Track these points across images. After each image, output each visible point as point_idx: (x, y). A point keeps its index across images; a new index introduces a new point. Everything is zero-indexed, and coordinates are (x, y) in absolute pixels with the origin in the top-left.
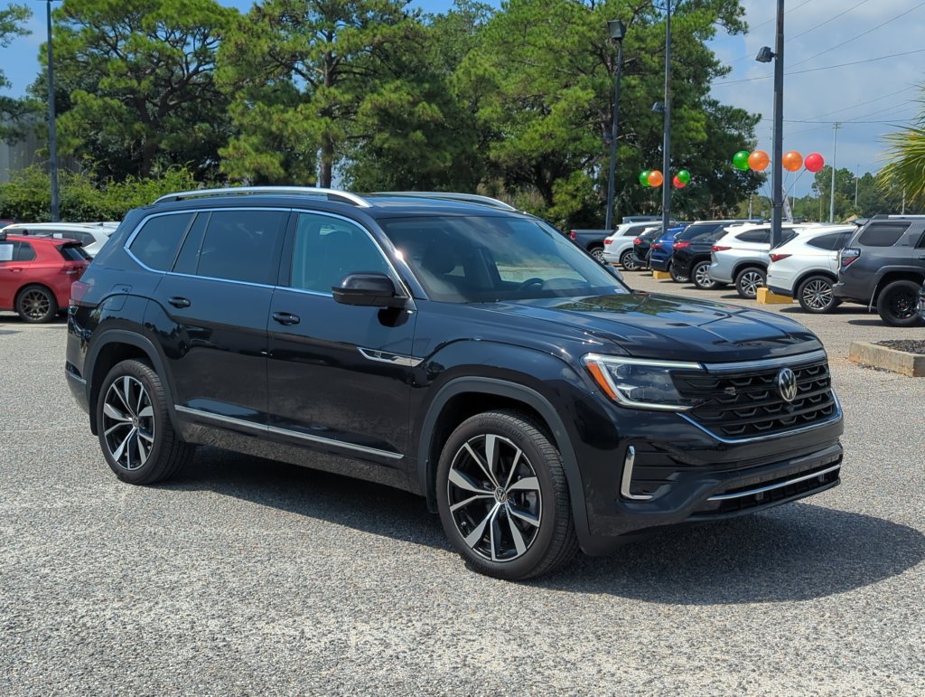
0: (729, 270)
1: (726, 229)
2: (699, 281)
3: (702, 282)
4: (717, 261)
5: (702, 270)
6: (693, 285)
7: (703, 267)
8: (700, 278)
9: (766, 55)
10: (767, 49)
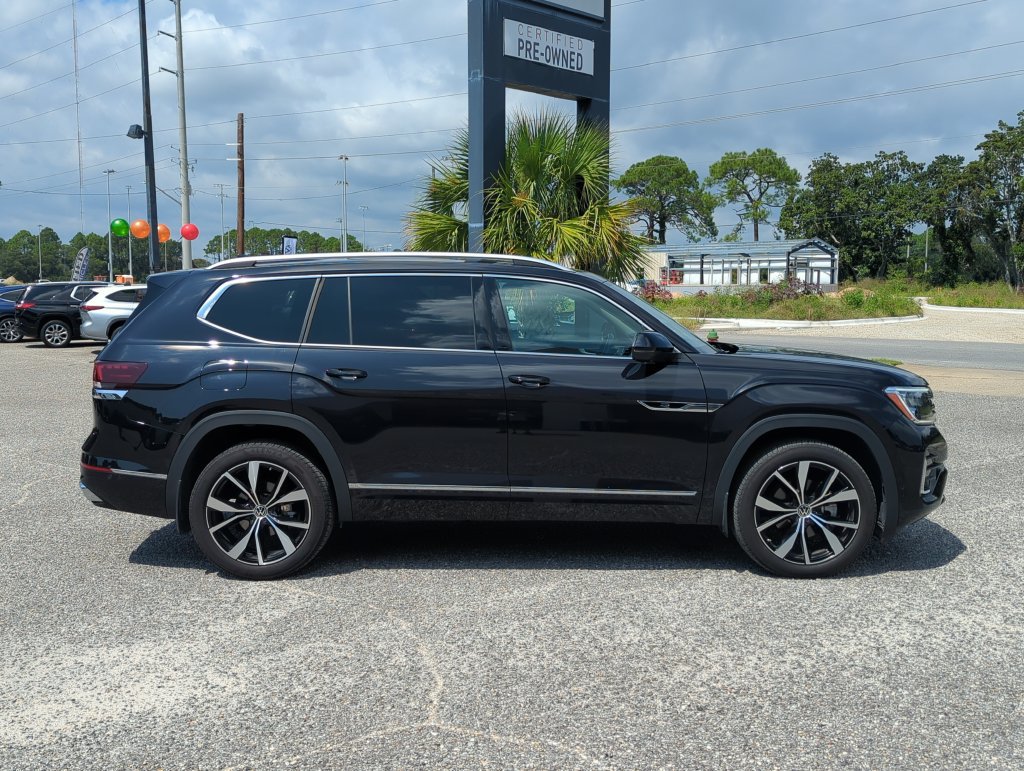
0: (104, 329)
1: (94, 290)
2: (49, 340)
3: (52, 341)
4: (90, 319)
5: (51, 329)
6: (42, 343)
7: (52, 326)
8: (49, 337)
9: (136, 132)
10: (138, 127)
